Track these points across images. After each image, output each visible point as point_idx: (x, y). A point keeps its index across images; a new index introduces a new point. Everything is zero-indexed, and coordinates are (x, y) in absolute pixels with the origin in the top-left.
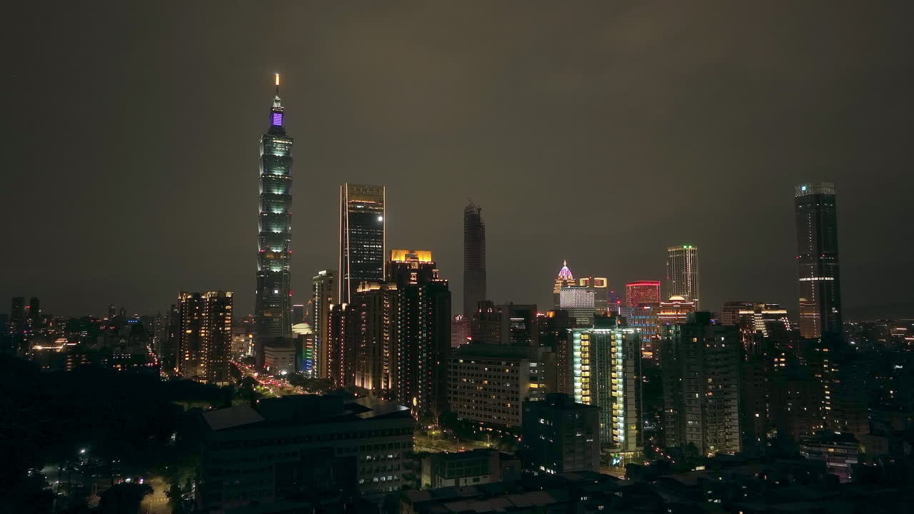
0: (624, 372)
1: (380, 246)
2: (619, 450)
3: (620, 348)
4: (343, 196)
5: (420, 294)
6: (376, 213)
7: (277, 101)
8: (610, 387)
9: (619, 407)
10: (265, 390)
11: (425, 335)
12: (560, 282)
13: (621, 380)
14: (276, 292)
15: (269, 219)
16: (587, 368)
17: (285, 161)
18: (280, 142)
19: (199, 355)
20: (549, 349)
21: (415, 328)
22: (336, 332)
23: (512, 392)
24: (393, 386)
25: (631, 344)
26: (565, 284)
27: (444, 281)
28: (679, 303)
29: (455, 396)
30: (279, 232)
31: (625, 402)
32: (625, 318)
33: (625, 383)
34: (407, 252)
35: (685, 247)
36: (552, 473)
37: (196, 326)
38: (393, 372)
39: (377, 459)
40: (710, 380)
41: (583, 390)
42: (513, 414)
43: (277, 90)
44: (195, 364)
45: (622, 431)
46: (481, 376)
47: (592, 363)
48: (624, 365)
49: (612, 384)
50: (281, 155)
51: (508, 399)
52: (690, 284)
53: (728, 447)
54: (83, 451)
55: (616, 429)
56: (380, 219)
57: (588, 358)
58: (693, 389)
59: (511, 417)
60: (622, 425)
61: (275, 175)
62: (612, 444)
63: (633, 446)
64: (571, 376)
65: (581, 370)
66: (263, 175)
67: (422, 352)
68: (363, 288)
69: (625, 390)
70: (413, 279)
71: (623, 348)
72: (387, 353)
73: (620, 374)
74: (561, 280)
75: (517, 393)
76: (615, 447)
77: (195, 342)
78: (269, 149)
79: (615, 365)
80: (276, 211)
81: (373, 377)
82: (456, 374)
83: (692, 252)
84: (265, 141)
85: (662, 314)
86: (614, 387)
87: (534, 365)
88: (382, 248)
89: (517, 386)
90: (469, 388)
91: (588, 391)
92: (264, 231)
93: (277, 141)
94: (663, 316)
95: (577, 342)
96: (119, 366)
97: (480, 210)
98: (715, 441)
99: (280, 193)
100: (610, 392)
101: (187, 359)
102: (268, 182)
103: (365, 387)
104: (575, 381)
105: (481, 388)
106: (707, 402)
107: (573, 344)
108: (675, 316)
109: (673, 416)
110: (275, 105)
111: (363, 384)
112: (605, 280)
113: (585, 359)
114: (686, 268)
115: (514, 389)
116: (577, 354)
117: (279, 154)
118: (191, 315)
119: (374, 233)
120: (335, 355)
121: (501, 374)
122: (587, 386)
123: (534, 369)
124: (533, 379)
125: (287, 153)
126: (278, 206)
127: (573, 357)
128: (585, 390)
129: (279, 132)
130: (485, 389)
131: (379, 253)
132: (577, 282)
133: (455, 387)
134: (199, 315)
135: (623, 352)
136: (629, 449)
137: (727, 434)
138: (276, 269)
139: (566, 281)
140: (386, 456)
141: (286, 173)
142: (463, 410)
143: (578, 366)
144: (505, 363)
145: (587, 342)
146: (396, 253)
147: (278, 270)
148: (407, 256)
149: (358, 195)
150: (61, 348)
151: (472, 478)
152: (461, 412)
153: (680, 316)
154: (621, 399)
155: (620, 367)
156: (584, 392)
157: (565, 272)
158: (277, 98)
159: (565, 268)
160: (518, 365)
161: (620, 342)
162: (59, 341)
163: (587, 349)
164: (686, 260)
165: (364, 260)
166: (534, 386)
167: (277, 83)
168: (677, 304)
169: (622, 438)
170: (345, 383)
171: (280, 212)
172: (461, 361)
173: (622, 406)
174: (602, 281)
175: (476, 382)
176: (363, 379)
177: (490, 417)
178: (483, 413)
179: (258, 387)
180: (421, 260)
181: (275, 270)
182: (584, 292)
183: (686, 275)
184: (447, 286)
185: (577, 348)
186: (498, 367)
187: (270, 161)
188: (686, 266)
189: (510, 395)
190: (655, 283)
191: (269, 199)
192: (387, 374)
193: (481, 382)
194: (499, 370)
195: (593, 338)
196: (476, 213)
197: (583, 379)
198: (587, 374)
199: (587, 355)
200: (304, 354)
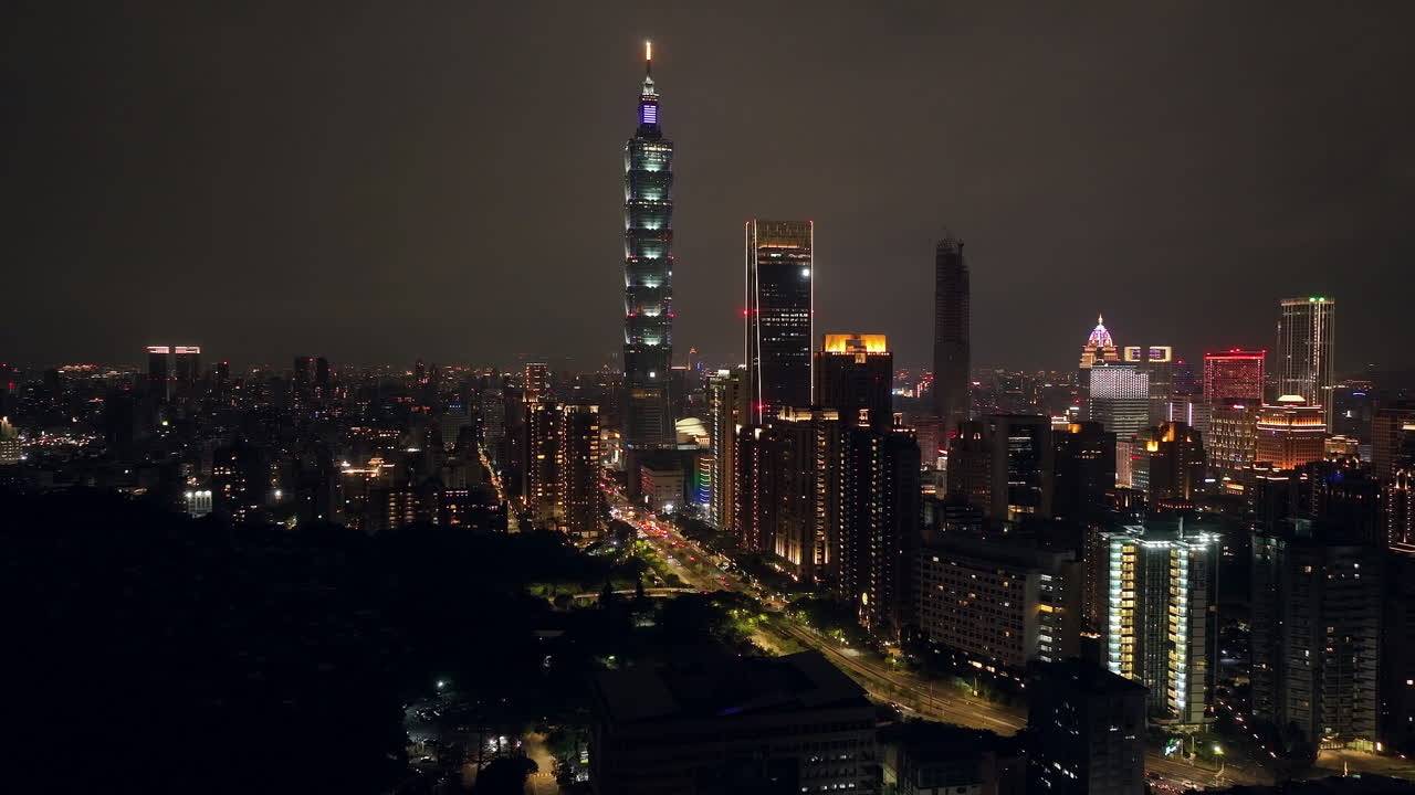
0: (1189, 607)
1: (806, 315)
2: (1176, 721)
3: (1184, 572)
4: (751, 237)
5: (874, 448)
6: (799, 264)
7: (648, 86)
8: (1166, 627)
9: (1179, 658)
10: (649, 550)
11: (880, 510)
12: (1092, 349)
13: (1184, 620)
14: (652, 375)
15: (642, 268)
16: (1131, 594)
17: (662, 179)
18: (654, 149)
19: (554, 490)
20: (1072, 555)
21: (865, 496)
22: (745, 468)
23: (1014, 616)
24: (831, 559)
25: (1201, 566)
26: (1099, 353)
27: (910, 432)
28: (1295, 407)
29: (926, 608)
30: (655, 286)
31: (1189, 652)
32: (1199, 433)
33: (1189, 624)
34: (849, 337)
35: (1312, 300)
36: (1072, 776)
37: (551, 450)
38: (830, 539)
39: (826, 760)
40: (1330, 629)
41: (1123, 627)
42: (1013, 647)
43: (649, 68)
44: (552, 501)
45: (1182, 694)
46: (965, 585)
47: (1139, 589)
48: (1190, 596)
49: (1169, 623)
50: (656, 170)
51: (1006, 624)
52: (1317, 361)
53: (1355, 730)
54: (441, 684)
55: (1173, 689)
56: (806, 273)
57: (1133, 581)
58: (1300, 642)
59: (1011, 651)
60: (1182, 685)
61: (647, 201)
62: (1165, 711)
63: (1197, 717)
64: (1105, 606)
65: (1121, 599)
66: (630, 201)
67: (877, 535)
68: (787, 415)
69: (1189, 634)
70: (862, 418)
71: (1190, 570)
72: (821, 488)
73: (1184, 610)
74: (1093, 346)
75: (1021, 618)
76: (1171, 716)
77: (550, 470)
78: (638, 162)
79: (1175, 596)
80: (650, 256)
81: (802, 547)
82: (927, 576)
83: (1324, 308)
84: (632, 149)
85: (1264, 423)
86: (1172, 627)
87: (1047, 578)
88: (809, 318)
89: (1021, 608)
90: (947, 599)
91: (1131, 628)
92: (634, 285)
93: (651, 149)
94: (1265, 426)
95: (1116, 556)
96: (453, 507)
97: (961, 245)
98: (1335, 720)
99: (655, 228)
100: (1165, 633)
101: (540, 494)
102: (638, 211)
103: (790, 558)
104: (1112, 614)
105: (965, 603)
106: (1323, 661)
107: (1109, 559)
108: (1286, 427)
109: (1266, 674)
110: (647, 92)
111: (786, 553)
112: (1168, 350)
113: (1127, 581)
114: (1313, 336)
115: (1016, 612)
116: (1115, 573)
117: (652, 168)
118: (544, 435)
119: (796, 295)
120: (745, 499)
121: (997, 587)
122: (1130, 622)
123: (1045, 582)
124: (1046, 599)
125: (665, 166)
126: (653, 247)
127: (1109, 577)
128: (1127, 627)
129: (652, 134)
130: (971, 605)
131: (804, 328)
132: (1121, 352)
133: (926, 594)
134: (554, 434)
135: (1189, 577)
136: (1193, 720)
137: (1355, 711)
138: (652, 342)
139: (1100, 349)
140: (838, 757)
141: (664, 197)
142: (937, 630)
143: (1116, 591)
144: (1003, 572)
145: (1132, 557)
146: (832, 340)
147: (655, 343)
148: (848, 343)
149: (773, 237)
150: (376, 471)
151: (956, 788)
152: (934, 633)
153: (1295, 428)
154: (1183, 647)
155: (1184, 600)
156: (1124, 629)
157: (1100, 334)
158: (649, 81)
159: (1101, 328)
160: (1023, 578)
161: (1185, 563)
162: (372, 462)
163: (1131, 567)
164: (1312, 322)
165: (781, 337)
166: (1048, 609)
167: (649, 57)
168: (1291, 409)
169: (1182, 704)
170: (759, 545)
171: (655, 257)
172: (936, 559)
173: (1183, 657)
174: (1163, 352)
175: (959, 593)
176: (787, 547)
177: (980, 646)
178: (968, 639)
179: (638, 543)
180: (870, 349)
181: (650, 343)
182: (1132, 374)
183: (1312, 346)
184: (915, 438)
185: (1116, 564)
186: (991, 577)
187: (640, 179)
188: (1313, 332)
189: (1010, 621)
190: (1255, 355)
191: (639, 238)
192: (822, 542)
193: (966, 595)
194: (993, 582)
195: (1140, 552)
196: (956, 251)
197: (1124, 611)
198: (1131, 604)
199: (1132, 576)
200: (696, 478)
